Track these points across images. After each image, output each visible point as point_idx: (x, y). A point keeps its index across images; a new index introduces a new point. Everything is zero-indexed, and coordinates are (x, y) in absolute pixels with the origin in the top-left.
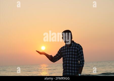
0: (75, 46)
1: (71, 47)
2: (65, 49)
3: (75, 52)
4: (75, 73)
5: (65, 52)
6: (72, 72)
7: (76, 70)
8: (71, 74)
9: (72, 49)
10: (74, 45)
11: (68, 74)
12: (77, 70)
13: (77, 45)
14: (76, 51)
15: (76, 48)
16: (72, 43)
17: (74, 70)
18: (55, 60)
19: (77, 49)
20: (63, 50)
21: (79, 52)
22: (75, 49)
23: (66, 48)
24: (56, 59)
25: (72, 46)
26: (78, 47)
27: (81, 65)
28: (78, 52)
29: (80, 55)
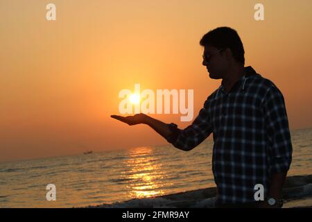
8: (234, 199)
11: (224, 197)
13: (260, 85)
14: (254, 107)
15: (255, 96)
16: (244, 78)
27: (277, 166)
29: (272, 124)
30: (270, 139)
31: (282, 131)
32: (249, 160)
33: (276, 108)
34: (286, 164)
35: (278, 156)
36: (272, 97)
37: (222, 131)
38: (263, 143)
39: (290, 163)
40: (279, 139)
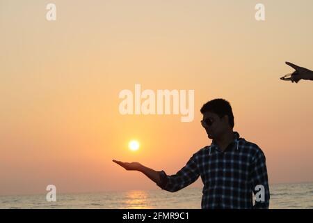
0: (246, 151)
1: (233, 153)
2: (214, 158)
3: (244, 167)
5: (213, 166)
9: (236, 157)
10: (243, 147)
13: (251, 147)
14: (248, 164)
15: (249, 155)
16: (236, 140)
18: (176, 185)
19: (251, 158)
20: (207, 159)
21: (256, 169)
22: (244, 159)
23: (217, 152)
24: (179, 181)
25: (236, 151)
26: (253, 152)
28: (254, 168)
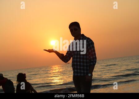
4: (84, 73)
6: (81, 73)
7: (85, 70)
8: (79, 74)
10: (83, 39)
12: (87, 70)
13: (86, 39)
16: (81, 37)
17: (84, 70)
21: (89, 47)
27: (92, 63)
29: (90, 51)
30: (89, 55)
31: (93, 53)
32: (83, 62)
33: (91, 46)
34: (95, 63)
35: (92, 60)
36: (90, 42)
37: (75, 54)
38: (88, 57)
39: (96, 63)
40: (92, 55)
